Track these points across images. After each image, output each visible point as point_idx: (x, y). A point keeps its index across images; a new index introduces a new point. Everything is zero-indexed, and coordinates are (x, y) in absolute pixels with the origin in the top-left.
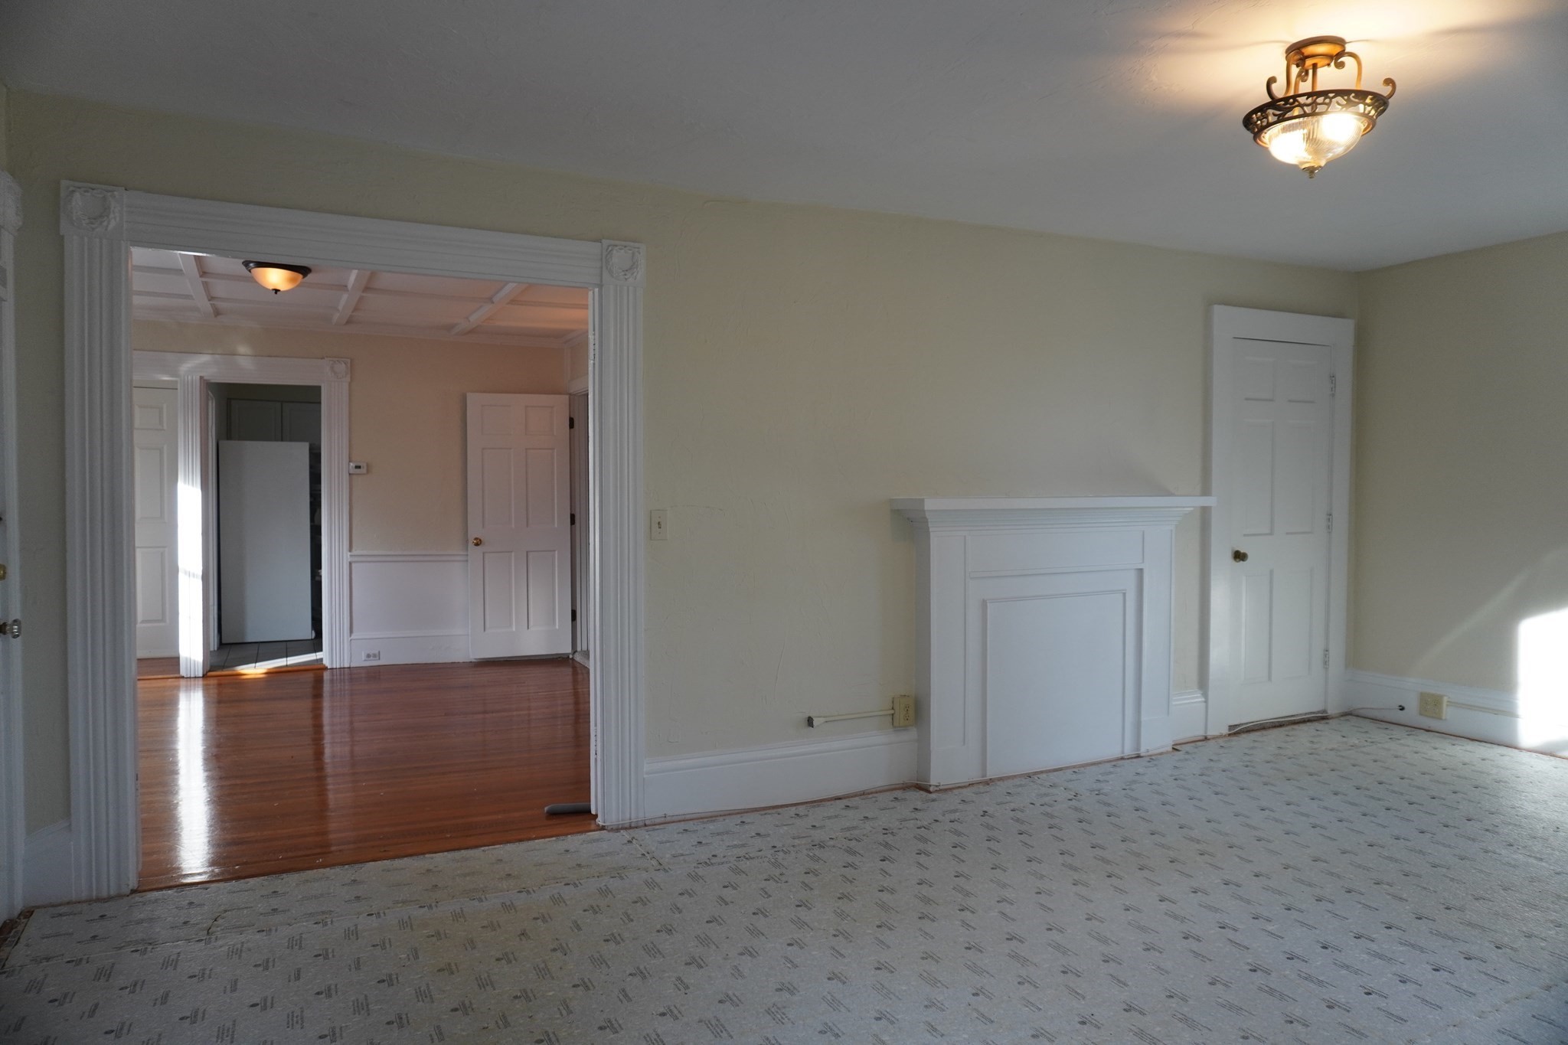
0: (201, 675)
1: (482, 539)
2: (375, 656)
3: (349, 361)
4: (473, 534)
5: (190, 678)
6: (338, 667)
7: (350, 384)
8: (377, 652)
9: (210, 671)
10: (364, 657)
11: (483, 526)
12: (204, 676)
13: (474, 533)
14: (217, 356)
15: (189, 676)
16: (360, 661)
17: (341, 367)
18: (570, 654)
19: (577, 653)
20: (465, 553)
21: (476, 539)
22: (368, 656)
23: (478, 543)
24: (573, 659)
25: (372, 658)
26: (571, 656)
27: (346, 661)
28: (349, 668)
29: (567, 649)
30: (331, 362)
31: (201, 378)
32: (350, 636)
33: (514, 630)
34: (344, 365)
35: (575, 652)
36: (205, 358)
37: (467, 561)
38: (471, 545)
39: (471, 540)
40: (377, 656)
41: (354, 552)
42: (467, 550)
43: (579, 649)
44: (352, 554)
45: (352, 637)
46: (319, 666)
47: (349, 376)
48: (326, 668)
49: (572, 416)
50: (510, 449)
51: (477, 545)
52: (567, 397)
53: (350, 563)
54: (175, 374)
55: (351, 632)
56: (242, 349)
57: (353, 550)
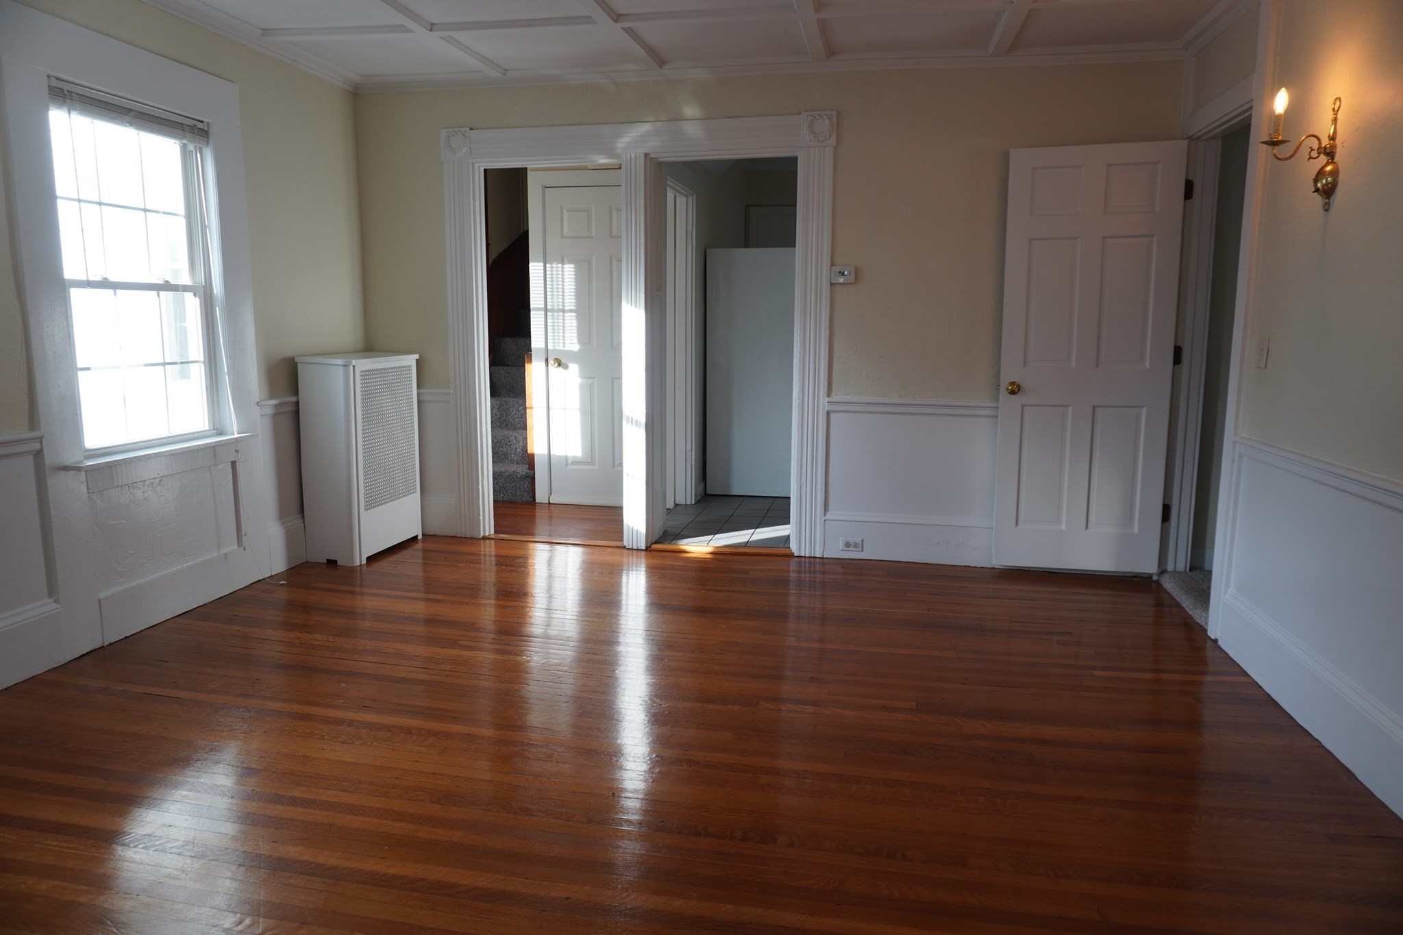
0: (644, 548)
1: (1021, 384)
2: (856, 545)
3: (835, 113)
4: (1007, 376)
5: (632, 549)
6: (807, 556)
7: (835, 148)
8: (858, 540)
9: (656, 543)
10: (841, 546)
11: (1025, 365)
12: (648, 549)
13: (1010, 372)
14: (659, 124)
15: (631, 547)
16: (836, 550)
17: (824, 125)
18: (1153, 574)
19: (1166, 575)
20: (995, 405)
21: (1013, 383)
22: (848, 545)
23: (1015, 390)
24: (1158, 583)
25: (851, 548)
26: (1155, 578)
27: (817, 549)
28: (822, 558)
29: (1147, 565)
30: (810, 118)
31: (646, 155)
32: (825, 515)
33: (1064, 528)
34: (827, 121)
35: (1163, 572)
36: (644, 128)
37: (996, 417)
38: (1003, 393)
39: (1004, 384)
40: (859, 546)
41: (834, 398)
42: (997, 400)
43: (1170, 568)
44: (830, 399)
45: (827, 517)
46: (783, 551)
47: (834, 137)
48: (791, 555)
49: (1190, 178)
50: (1077, 238)
51: (1013, 393)
52: (1186, 142)
53: (828, 413)
54: (610, 153)
55: (826, 508)
56: (690, 111)
57: (833, 394)
